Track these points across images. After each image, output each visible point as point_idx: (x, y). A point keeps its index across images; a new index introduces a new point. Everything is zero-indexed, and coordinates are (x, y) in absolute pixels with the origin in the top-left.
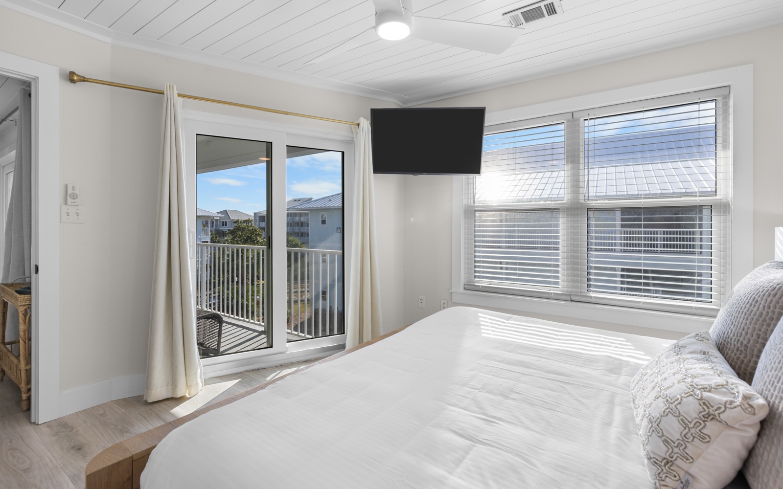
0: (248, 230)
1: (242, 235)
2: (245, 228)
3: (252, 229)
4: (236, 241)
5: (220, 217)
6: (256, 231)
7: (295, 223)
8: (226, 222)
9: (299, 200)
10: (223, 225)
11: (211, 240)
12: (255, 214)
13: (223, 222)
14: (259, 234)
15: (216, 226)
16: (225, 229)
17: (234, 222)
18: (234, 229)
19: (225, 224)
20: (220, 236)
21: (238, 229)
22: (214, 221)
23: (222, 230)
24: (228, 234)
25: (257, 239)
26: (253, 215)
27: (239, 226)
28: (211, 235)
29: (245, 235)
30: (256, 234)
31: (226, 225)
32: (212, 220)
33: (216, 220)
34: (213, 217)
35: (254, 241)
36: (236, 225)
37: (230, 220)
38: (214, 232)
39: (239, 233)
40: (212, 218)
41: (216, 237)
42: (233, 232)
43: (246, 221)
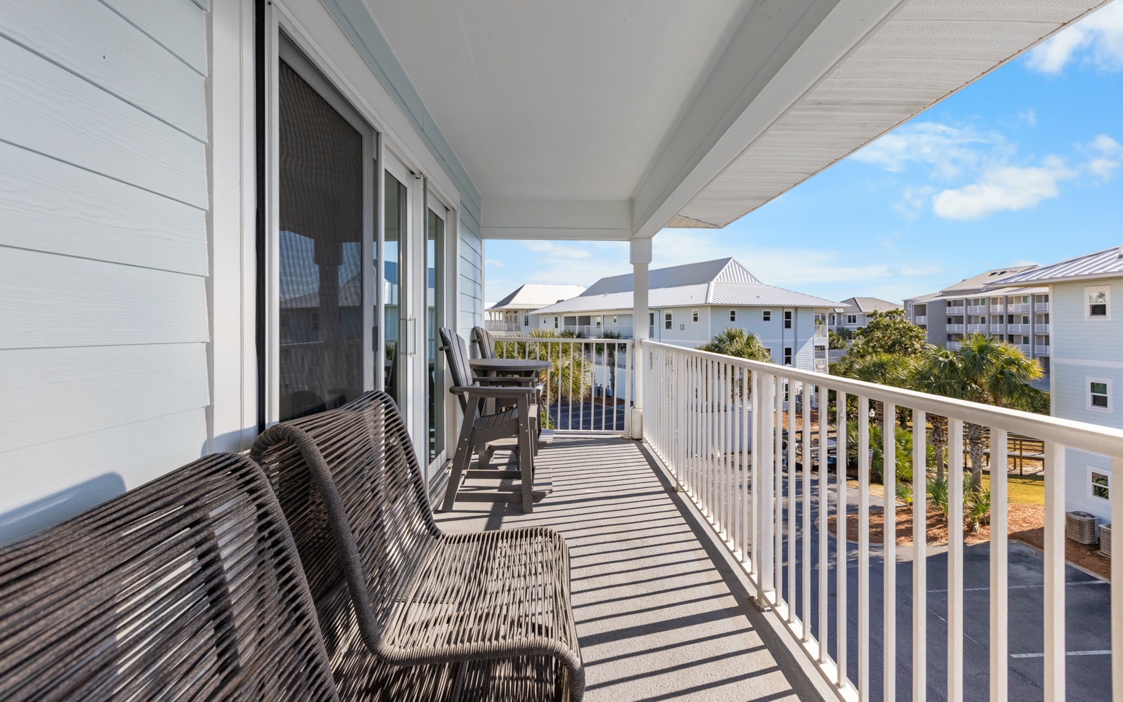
0: (895, 330)
1: (884, 337)
2: (888, 326)
3: (904, 327)
4: (873, 347)
5: (844, 308)
6: (911, 330)
7: (995, 317)
8: (854, 317)
9: (1002, 273)
10: (850, 321)
11: (830, 344)
12: (906, 302)
13: (850, 317)
14: (918, 337)
15: (839, 323)
16: (853, 327)
17: (868, 316)
18: (869, 327)
19: (852, 319)
20: (844, 339)
21: (876, 326)
22: (835, 315)
23: (847, 330)
24: (858, 335)
25: (913, 345)
26: (903, 303)
27: (878, 322)
28: (830, 336)
29: (890, 338)
30: (911, 337)
31: (854, 321)
32: (830, 314)
33: (839, 314)
34: (834, 308)
35: (907, 348)
36: (872, 320)
37: (861, 313)
38: (835, 332)
39: (878, 334)
40: (832, 311)
41: (838, 341)
42: (865, 332)
43: (889, 314)
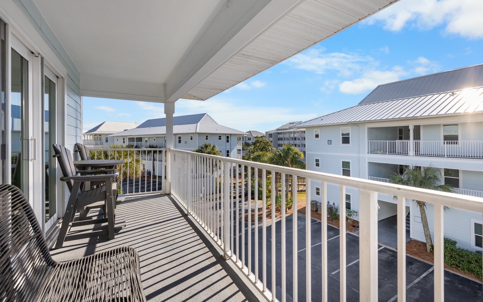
0: (263, 143)
1: (260, 145)
2: (261, 141)
3: (266, 142)
4: (257, 149)
5: (247, 135)
6: (268, 143)
7: (291, 138)
8: (250, 138)
9: (293, 123)
10: (249, 140)
11: (242, 148)
12: (266, 133)
13: (249, 138)
14: (270, 145)
15: (245, 140)
16: (250, 142)
17: (255, 138)
18: (255, 142)
19: (249, 139)
20: (247, 146)
21: (257, 141)
22: (244, 137)
23: (248, 143)
24: (252, 145)
25: (269, 148)
26: (265, 133)
27: (258, 140)
28: (242, 145)
29: (262, 146)
30: (268, 145)
31: (250, 140)
32: (242, 137)
33: (245, 137)
34: (243, 135)
35: (267, 149)
36: (256, 139)
37: (252, 137)
38: (244, 144)
39: (258, 144)
40: (243, 136)
41: (245, 147)
42: (254, 144)
43: (262, 137)
